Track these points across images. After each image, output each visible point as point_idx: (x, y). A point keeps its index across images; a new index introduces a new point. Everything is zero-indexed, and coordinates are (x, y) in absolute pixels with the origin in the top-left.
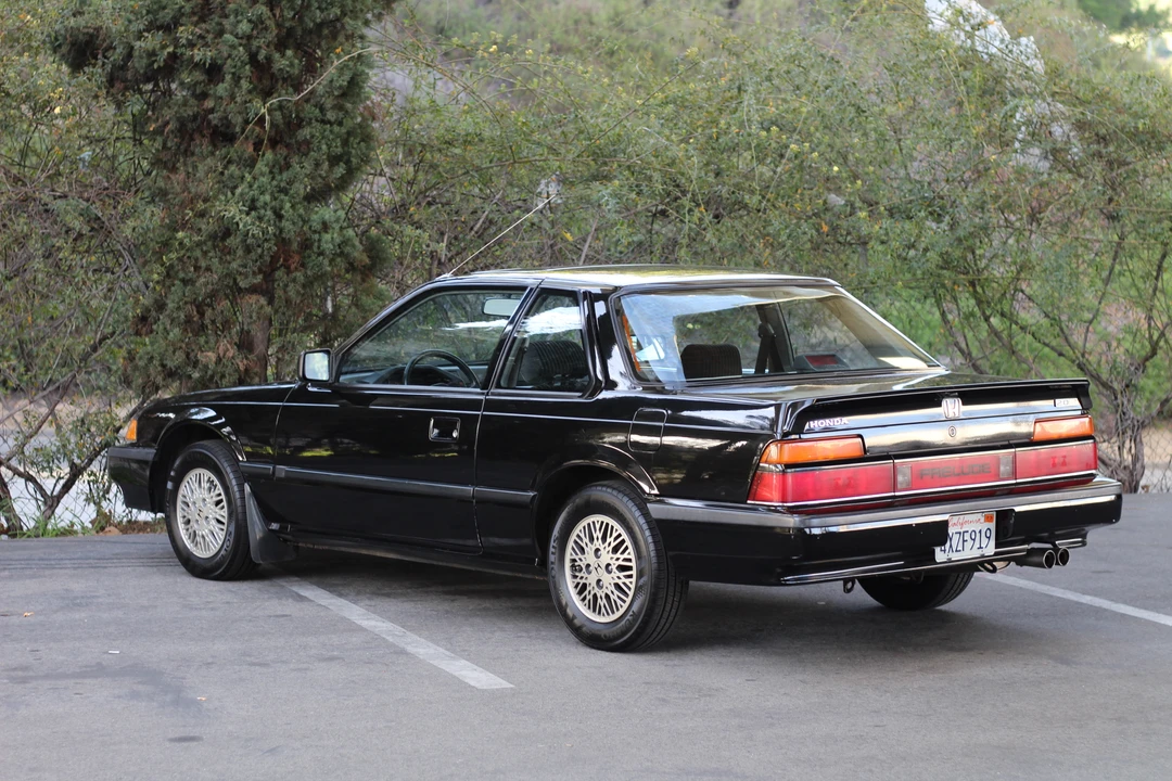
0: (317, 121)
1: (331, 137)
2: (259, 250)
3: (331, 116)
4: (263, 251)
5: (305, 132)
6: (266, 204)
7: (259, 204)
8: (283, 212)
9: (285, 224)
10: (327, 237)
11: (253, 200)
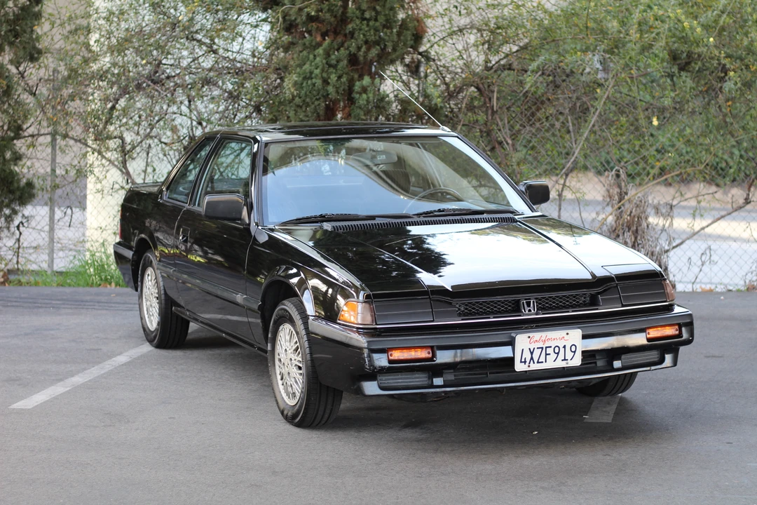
0: (358, 18)
1: (367, 29)
2: (313, 106)
3: (367, 15)
4: (315, 107)
5: (350, 27)
6: (317, 75)
7: (313, 75)
8: (329, 81)
9: (331, 89)
10: (364, 96)
11: (311, 73)
